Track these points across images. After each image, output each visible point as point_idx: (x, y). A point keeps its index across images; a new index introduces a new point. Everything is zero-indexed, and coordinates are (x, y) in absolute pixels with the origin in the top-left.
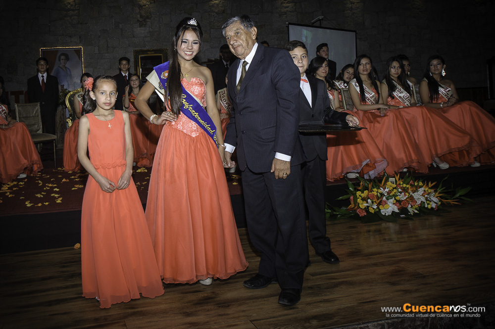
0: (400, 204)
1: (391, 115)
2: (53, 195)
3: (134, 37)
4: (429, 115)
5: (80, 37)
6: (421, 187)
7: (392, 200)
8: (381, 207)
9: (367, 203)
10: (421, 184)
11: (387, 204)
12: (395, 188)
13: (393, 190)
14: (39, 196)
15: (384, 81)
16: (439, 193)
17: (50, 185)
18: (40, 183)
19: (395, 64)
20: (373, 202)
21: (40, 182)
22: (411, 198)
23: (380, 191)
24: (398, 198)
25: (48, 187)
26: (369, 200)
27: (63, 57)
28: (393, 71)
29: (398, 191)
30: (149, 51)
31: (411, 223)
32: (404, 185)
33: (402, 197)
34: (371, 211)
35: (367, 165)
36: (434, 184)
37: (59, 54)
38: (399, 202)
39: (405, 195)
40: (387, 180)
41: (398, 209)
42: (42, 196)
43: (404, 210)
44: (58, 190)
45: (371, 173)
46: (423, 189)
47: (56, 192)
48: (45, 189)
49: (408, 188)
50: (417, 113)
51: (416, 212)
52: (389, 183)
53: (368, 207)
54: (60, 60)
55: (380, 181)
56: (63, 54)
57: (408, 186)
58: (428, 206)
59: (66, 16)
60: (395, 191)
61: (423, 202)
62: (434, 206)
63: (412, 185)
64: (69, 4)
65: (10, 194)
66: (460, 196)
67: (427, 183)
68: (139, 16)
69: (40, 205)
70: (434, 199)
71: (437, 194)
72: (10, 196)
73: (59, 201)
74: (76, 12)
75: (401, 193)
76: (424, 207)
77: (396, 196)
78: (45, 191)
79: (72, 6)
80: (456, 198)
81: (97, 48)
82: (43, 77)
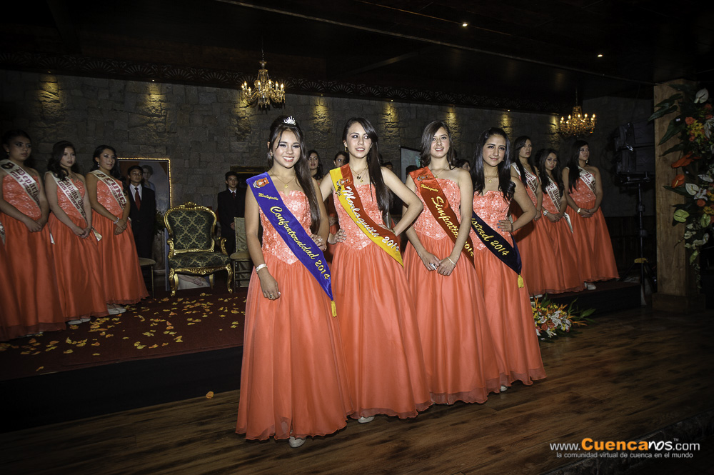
0: (541, 328)
2: (166, 332)
3: (231, 151)
5: (167, 148)
6: (556, 310)
10: (556, 307)
12: (536, 312)
14: (148, 334)
16: (571, 315)
17: (157, 321)
18: (141, 319)
19: (552, 156)
21: (140, 317)
22: (550, 320)
24: (539, 322)
25: (156, 323)
29: (539, 314)
30: (248, 168)
31: (549, 345)
32: (543, 309)
33: (543, 320)
36: (565, 306)
38: (539, 325)
39: (545, 318)
41: (540, 333)
42: (153, 335)
43: (544, 333)
46: (559, 311)
49: (546, 312)
51: (555, 334)
58: (563, 329)
59: (150, 122)
60: (536, 314)
61: (559, 325)
62: (567, 328)
63: (549, 309)
64: (154, 108)
65: (106, 334)
66: (585, 317)
67: (560, 306)
68: (237, 128)
69: (155, 346)
70: (568, 322)
71: (569, 317)
72: (107, 336)
73: (179, 340)
74: (163, 118)
75: (541, 316)
76: (560, 329)
77: (538, 320)
78: (154, 328)
79: (157, 110)
80: (581, 320)
81: (187, 161)
82: (136, 189)
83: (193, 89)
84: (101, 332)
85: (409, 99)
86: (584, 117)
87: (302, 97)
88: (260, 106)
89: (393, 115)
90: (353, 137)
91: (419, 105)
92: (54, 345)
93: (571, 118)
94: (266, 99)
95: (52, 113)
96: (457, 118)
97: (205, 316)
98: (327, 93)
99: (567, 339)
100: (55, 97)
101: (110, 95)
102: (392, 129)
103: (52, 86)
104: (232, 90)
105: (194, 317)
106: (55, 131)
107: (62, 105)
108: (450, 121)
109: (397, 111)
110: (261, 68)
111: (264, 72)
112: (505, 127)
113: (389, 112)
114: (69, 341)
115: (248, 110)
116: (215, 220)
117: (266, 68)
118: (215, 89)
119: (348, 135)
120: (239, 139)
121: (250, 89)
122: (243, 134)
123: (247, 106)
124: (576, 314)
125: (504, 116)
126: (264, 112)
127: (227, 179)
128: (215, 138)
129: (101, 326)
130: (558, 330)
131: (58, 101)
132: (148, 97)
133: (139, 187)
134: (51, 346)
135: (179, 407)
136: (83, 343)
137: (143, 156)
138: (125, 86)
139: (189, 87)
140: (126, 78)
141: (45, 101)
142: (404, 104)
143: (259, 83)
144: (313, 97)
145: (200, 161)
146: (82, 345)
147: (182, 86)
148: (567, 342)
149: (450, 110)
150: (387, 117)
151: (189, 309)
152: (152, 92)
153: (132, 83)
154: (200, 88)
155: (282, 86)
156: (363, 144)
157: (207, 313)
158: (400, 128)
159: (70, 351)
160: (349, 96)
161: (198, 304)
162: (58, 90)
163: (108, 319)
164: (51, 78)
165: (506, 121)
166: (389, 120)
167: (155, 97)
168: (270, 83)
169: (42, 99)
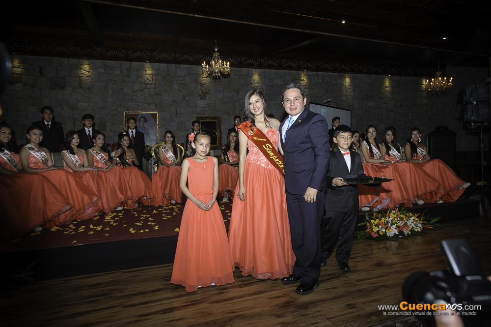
0: (399, 229)
1: (391, 167)
2: (149, 223)
3: (196, 107)
4: (414, 168)
5: (156, 105)
6: (411, 217)
7: (394, 226)
8: (387, 231)
9: (379, 228)
10: (411, 215)
11: (391, 228)
12: (396, 218)
13: (394, 219)
14: (138, 224)
15: (383, 144)
16: (422, 221)
17: (145, 216)
19: (390, 132)
20: (382, 227)
21: (135, 213)
22: (406, 224)
23: (386, 220)
24: (398, 225)
25: (144, 217)
26: (380, 226)
27: (142, 119)
28: (388, 137)
29: (398, 219)
30: (207, 118)
31: (405, 242)
32: (401, 216)
33: (401, 224)
34: (381, 233)
35: (377, 201)
36: (418, 214)
37: (139, 117)
38: (398, 227)
39: (402, 222)
40: (390, 212)
41: (398, 232)
42: (141, 225)
43: (401, 233)
44: (152, 219)
45: (378, 207)
46: (413, 218)
47: (151, 221)
48: (141, 218)
49: (403, 218)
50: (405, 167)
51: (410, 233)
52: (392, 214)
53: (379, 230)
54: (140, 122)
55: (386, 213)
56: (142, 117)
57: (403, 216)
58: (416, 230)
59: (145, 88)
60: (396, 219)
61: (413, 227)
62: (419, 230)
63: (406, 216)
64: (148, 79)
65: (114, 223)
66: (433, 223)
67: (414, 214)
68: (200, 92)
69: (142, 231)
70: (420, 225)
71: (421, 222)
72: (114, 224)
73: (156, 228)
74: (153, 85)
75: (399, 221)
76: (414, 230)
77: (397, 223)
78: (142, 220)
79: (150, 80)
80: (431, 224)
81: (168, 114)
82: (132, 132)
83: (173, 66)
84: (111, 222)
85: (317, 69)
86: (444, 79)
87: (243, 69)
88: (214, 77)
89: (306, 80)
91: (324, 73)
92: (83, 229)
93: (434, 80)
94: (218, 72)
95: (86, 84)
96: (351, 81)
97: (174, 214)
98: (260, 66)
99: (419, 237)
100: (88, 74)
101: (122, 72)
103: (86, 67)
104: (198, 66)
105: (167, 214)
106: (88, 95)
107: (92, 79)
108: (347, 84)
109: (309, 77)
110: (215, 52)
111: (216, 55)
112: (387, 87)
113: (303, 79)
114: (91, 226)
115: (208, 79)
116: (184, 152)
117: (218, 52)
118: (187, 66)
120: (202, 99)
121: (207, 66)
122: (205, 95)
123: (207, 77)
124: (427, 221)
125: (386, 79)
126: (217, 81)
127: (193, 125)
128: (187, 98)
129: (111, 218)
130: (412, 231)
131: (90, 76)
132: (144, 72)
133: (134, 131)
134: (81, 229)
135: (154, 269)
136: (100, 228)
137: (141, 110)
138: (131, 65)
139: (170, 65)
140: (131, 60)
141: (82, 76)
142: (314, 73)
143: (213, 62)
144: (251, 69)
145: (177, 113)
146: (99, 229)
147: (166, 64)
148: (419, 239)
149: (347, 75)
150: (301, 82)
151: (165, 209)
152: (147, 69)
153: (134, 63)
154: (177, 65)
155: (228, 64)
157: (176, 212)
158: (310, 89)
159: (92, 233)
160: (276, 68)
161: (171, 207)
162: (90, 69)
163: (115, 214)
164: (86, 62)
165: (387, 83)
166: (303, 84)
167: (149, 72)
168: (220, 61)
169: (81, 75)
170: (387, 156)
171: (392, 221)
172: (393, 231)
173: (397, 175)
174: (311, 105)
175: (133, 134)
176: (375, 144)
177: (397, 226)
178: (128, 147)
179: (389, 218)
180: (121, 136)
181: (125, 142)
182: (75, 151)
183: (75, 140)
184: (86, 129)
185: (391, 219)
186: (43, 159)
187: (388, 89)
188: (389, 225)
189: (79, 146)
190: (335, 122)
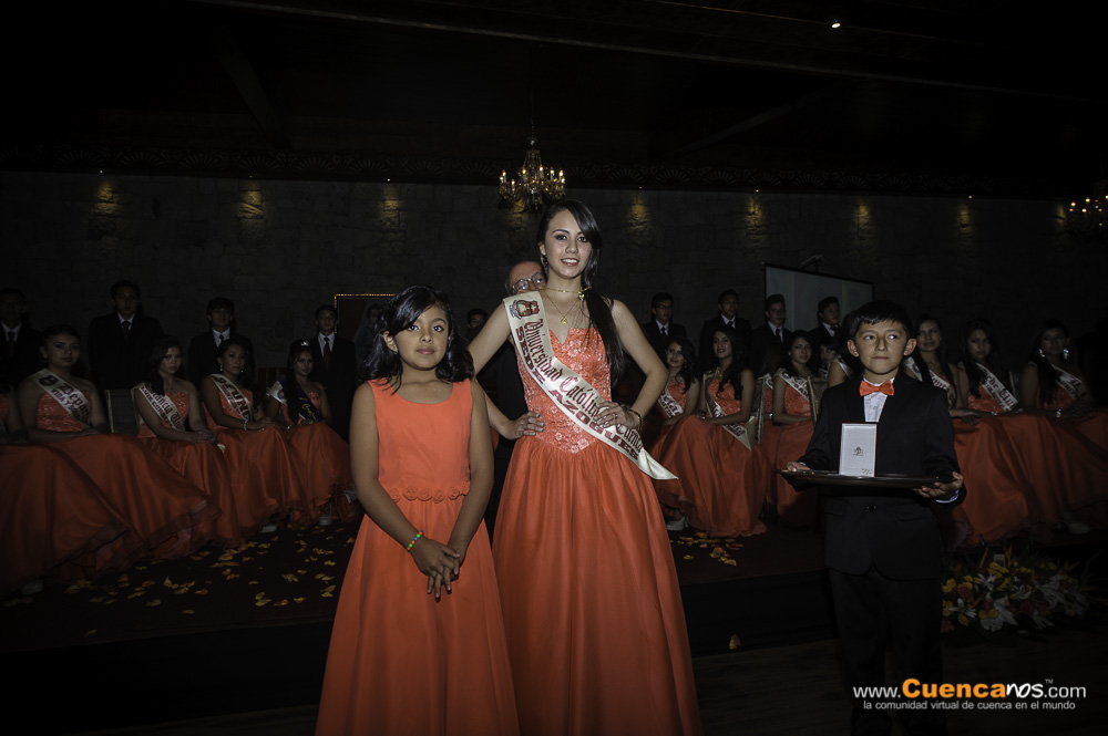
0: (1018, 609)
2: (319, 576)
6: (1054, 573)
7: (1002, 601)
8: (982, 614)
9: (956, 605)
10: (1053, 567)
11: (993, 607)
12: (1005, 575)
13: (1003, 579)
14: (290, 577)
15: (961, 365)
16: (1089, 584)
19: (980, 335)
20: (966, 604)
22: (1038, 595)
23: (977, 580)
24: (1014, 596)
26: (960, 601)
28: (974, 346)
29: (1012, 580)
31: (1039, 647)
32: (1023, 569)
33: (1023, 594)
34: (963, 620)
36: (1074, 565)
37: (368, 306)
40: (989, 559)
41: (1015, 618)
42: (296, 580)
43: (1024, 620)
44: (333, 564)
46: (1059, 576)
48: (307, 560)
49: (1029, 575)
52: (994, 565)
53: (956, 613)
55: (976, 560)
57: (1029, 571)
58: (1070, 613)
59: (383, 241)
60: (1007, 581)
61: (1060, 604)
62: (1079, 611)
63: (1037, 569)
64: (389, 219)
65: (232, 573)
67: (1062, 565)
68: (507, 246)
69: (284, 603)
70: (1080, 598)
71: (1084, 587)
72: (229, 577)
73: (328, 593)
74: (401, 234)
75: (1018, 584)
76: (1062, 614)
77: (1010, 593)
79: (393, 223)
82: (327, 340)
83: (446, 190)
84: (227, 568)
85: (787, 187)
87: (608, 192)
89: (759, 214)
90: (560, 237)
91: (804, 196)
92: (145, 589)
93: (1091, 203)
95: (253, 233)
96: (873, 214)
98: (649, 184)
100: (257, 211)
101: (331, 205)
102: (758, 237)
103: (254, 196)
106: (256, 258)
107: (266, 222)
108: (861, 220)
109: (767, 207)
110: (529, 147)
111: (533, 154)
112: (964, 226)
113: (752, 210)
114: (168, 582)
115: (525, 217)
117: (536, 147)
118: (476, 188)
119: (548, 233)
121: (514, 183)
122: (518, 253)
123: (525, 211)
124: (1100, 583)
125: (962, 206)
128: (476, 261)
129: (235, 557)
130: (1058, 616)
131: (261, 217)
132: (381, 205)
133: (331, 337)
134: (139, 591)
136: (185, 588)
137: (373, 291)
138: (351, 190)
139: (439, 187)
140: (352, 179)
141: (244, 217)
142: (778, 195)
143: (524, 172)
144: (627, 192)
146: (183, 591)
147: (430, 186)
149: (860, 200)
150: (748, 218)
152: (387, 197)
153: (359, 186)
154: (454, 186)
155: (561, 174)
156: (576, 252)
158: (771, 234)
159: (158, 602)
160: (685, 187)
162: (262, 201)
164: (254, 185)
165: (964, 216)
166: (753, 223)
167: (391, 204)
168: (541, 169)
169: (241, 215)
170: (971, 399)
171: (996, 584)
172: (1000, 614)
173: (1003, 451)
174: (769, 270)
175: (327, 345)
176: (938, 365)
177: (1011, 600)
178: (311, 377)
179: (987, 575)
180: (296, 349)
181: (303, 364)
182: (165, 387)
183: (171, 360)
184: (216, 332)
185: (991, 579)
186: (76, 407)
187: (967, 230)
188: (988, 596)
189: (179, 374)
190: (826, 312)
